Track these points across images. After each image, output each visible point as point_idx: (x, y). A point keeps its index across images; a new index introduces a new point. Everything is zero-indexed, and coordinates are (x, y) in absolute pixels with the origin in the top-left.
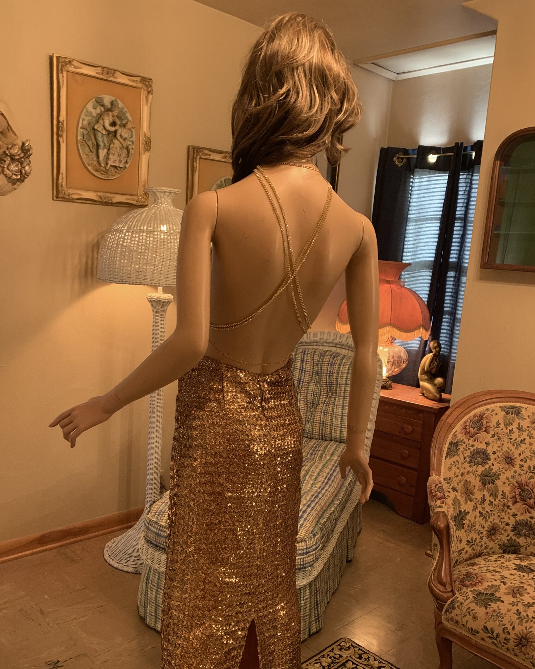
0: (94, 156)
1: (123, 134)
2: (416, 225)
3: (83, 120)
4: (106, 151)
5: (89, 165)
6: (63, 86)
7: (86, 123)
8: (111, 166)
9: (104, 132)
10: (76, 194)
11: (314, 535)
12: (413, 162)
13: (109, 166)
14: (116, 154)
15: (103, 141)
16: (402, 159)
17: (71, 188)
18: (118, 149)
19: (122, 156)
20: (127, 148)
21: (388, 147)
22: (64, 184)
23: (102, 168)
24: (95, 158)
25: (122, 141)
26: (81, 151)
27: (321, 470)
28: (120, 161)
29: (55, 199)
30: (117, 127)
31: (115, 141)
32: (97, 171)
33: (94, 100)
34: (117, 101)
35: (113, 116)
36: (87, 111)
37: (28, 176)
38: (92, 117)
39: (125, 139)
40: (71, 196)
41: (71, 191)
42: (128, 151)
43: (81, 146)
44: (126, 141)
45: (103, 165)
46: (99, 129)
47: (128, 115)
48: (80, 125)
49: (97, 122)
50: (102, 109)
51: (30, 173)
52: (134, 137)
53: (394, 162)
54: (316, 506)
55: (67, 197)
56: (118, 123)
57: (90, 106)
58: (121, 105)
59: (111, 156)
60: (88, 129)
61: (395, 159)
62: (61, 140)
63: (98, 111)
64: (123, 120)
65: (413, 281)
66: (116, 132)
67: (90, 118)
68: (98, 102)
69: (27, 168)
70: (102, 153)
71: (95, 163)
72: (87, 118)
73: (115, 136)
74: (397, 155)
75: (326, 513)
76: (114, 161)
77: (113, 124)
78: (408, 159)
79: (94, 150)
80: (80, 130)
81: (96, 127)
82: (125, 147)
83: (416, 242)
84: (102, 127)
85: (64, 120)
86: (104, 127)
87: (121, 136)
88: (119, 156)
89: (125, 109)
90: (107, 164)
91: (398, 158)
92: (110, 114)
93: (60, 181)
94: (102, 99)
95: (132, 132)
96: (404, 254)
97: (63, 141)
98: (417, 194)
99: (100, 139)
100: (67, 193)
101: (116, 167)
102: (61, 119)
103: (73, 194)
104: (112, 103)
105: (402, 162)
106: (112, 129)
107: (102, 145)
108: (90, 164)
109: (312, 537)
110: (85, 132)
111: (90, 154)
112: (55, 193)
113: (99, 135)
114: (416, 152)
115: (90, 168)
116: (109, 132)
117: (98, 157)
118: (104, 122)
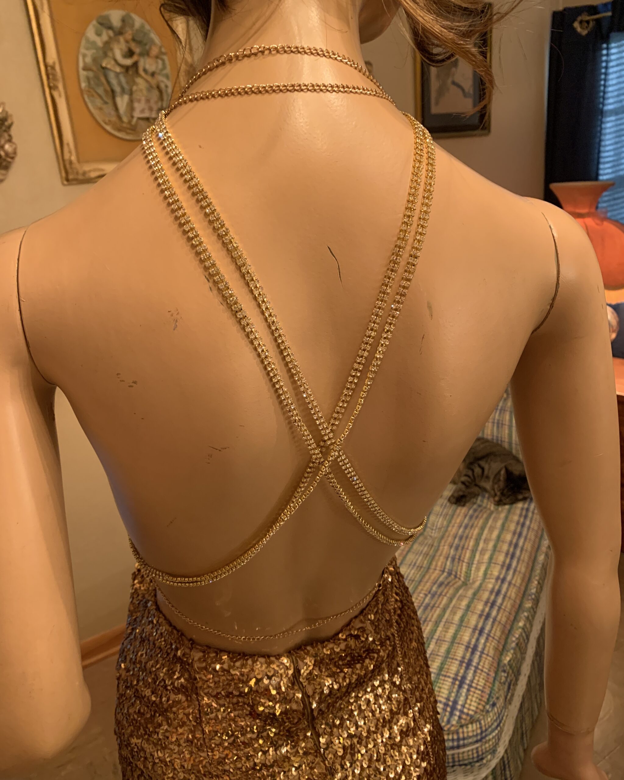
0: (109, 109)
1: (147, 67)
2: (617, 120)
3: (84, 56)
4: (126, 98)
5: (106, 123)
6: (42, 9)
7: (88, 60)
8: (139, 119)
9: (118, 69)
10: (95, 170)
11: (494, 705)
12: (605, 25)
13: (135, 120)
14: (143, 99)
15: (120, 84)
16: (588, 22)
17: (87, 162)
18: (145, 92)
19: (152, 101)
20: (158, 87)
21: (565, 9)
22: (73, 158)
23: (125, 125)
24: (113, 113)
25: (149, 78)
26: (90, 105)
27: (499, 537)
28: (151, 109)
29: (65, 183)
30: (135, 58)
31: (139, 80)
32: (119, 130)
33: (94, 22)
34: (131, 17)
35: (127, 42)
36: (88, 40)
37: (13, 158)
38: (97, 48)
39: (153, 74)
40: (87, 176)
41: (87, 167)
42: (160, 91)
43: (88, 97)
44: (156, 76)
45: (125, 119)
46: (109, 66)
47: (153, 36)
48: (81, 65)
49: (105, 55)
50: (111, 33)
51: (15, 153)
52: (168, 67)
53: (574, 30)
54: (494, 629)
55: (80, 177)
56: (137, 50)
57: (91, 33)
58: (138, 21)
59: (136, 105)
60: (94, 68)
61: (576, 25)
62: (55, 94)
63: (105, 37)
64: (146, 44)
65: (617, 204)
66: (135, 65)
67: (94, 51)
68: (101, 24)
69: (7, 147)
70: (122, 102)
71: (114, 119)
72: (90, 53)
73: (137, 72)
74: (579, 18)
75: (510, 636)
76: (142, 111)
77: (130, 53)
78: (598, 21)
79: (110, 101)
80: (83, 73)
81: (104, 65)
82: (155, 86)
83: (619, 145)
84: (113, 62)
85: (54, 63)
86: (116, 61)
87: (145, 71)
88: (148, 101)
89: (147, 27)
90: (132, 117)
91: (581, 22)
92: (121, 39)
93: (67, 156)
94: (107, 18)
95: (163, 60)
96: (601, 166)
97: (60, 96)
98: (616, 72)
99: (114, 82)
100: (81, 171)
101: (147, 119)
102: (50, 61)
103: (90, 171)
104: (123, 20)
105: (587, 27)
106: (128, 62)
107: (118, 89)
108: (107, 121)
109: (490, 710)
110: (91, 74)
111: (104, 106)
112: (64, 174)
113: (111, 76)
114: (610, 7)
115: (108, 128)
116: (127, 69)
117: (116, 109)
118: (114, 54)
